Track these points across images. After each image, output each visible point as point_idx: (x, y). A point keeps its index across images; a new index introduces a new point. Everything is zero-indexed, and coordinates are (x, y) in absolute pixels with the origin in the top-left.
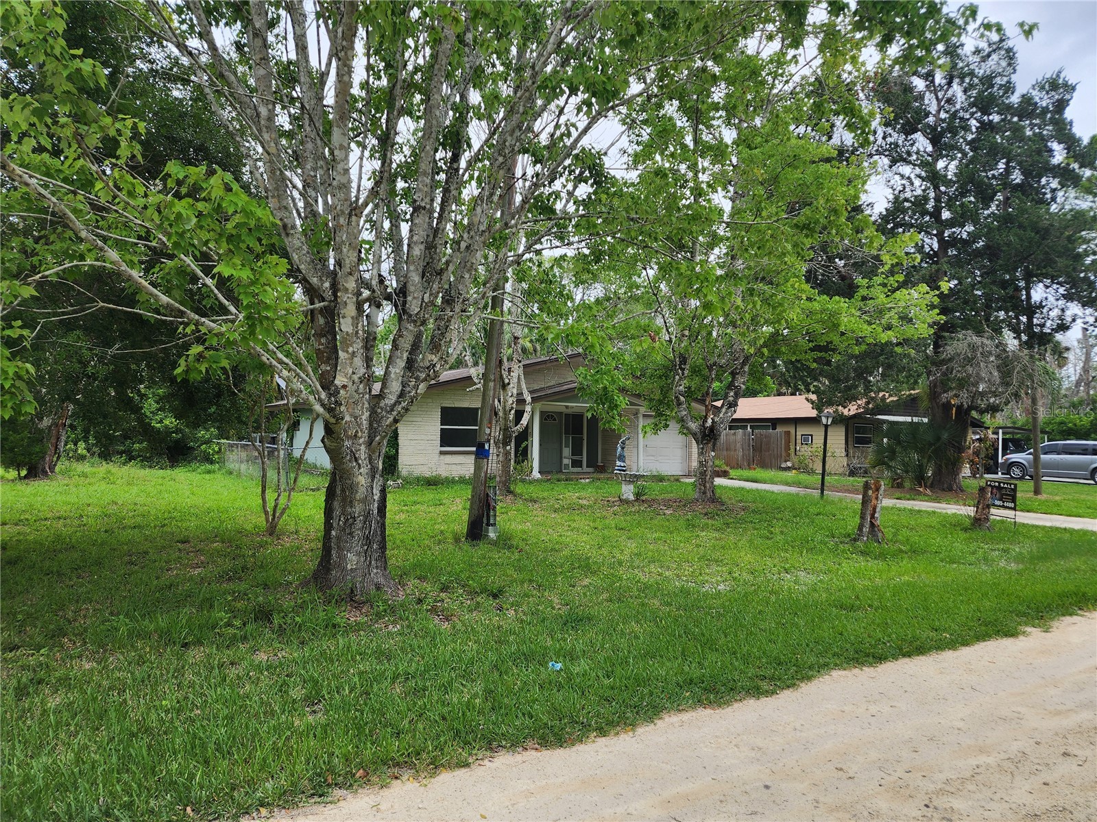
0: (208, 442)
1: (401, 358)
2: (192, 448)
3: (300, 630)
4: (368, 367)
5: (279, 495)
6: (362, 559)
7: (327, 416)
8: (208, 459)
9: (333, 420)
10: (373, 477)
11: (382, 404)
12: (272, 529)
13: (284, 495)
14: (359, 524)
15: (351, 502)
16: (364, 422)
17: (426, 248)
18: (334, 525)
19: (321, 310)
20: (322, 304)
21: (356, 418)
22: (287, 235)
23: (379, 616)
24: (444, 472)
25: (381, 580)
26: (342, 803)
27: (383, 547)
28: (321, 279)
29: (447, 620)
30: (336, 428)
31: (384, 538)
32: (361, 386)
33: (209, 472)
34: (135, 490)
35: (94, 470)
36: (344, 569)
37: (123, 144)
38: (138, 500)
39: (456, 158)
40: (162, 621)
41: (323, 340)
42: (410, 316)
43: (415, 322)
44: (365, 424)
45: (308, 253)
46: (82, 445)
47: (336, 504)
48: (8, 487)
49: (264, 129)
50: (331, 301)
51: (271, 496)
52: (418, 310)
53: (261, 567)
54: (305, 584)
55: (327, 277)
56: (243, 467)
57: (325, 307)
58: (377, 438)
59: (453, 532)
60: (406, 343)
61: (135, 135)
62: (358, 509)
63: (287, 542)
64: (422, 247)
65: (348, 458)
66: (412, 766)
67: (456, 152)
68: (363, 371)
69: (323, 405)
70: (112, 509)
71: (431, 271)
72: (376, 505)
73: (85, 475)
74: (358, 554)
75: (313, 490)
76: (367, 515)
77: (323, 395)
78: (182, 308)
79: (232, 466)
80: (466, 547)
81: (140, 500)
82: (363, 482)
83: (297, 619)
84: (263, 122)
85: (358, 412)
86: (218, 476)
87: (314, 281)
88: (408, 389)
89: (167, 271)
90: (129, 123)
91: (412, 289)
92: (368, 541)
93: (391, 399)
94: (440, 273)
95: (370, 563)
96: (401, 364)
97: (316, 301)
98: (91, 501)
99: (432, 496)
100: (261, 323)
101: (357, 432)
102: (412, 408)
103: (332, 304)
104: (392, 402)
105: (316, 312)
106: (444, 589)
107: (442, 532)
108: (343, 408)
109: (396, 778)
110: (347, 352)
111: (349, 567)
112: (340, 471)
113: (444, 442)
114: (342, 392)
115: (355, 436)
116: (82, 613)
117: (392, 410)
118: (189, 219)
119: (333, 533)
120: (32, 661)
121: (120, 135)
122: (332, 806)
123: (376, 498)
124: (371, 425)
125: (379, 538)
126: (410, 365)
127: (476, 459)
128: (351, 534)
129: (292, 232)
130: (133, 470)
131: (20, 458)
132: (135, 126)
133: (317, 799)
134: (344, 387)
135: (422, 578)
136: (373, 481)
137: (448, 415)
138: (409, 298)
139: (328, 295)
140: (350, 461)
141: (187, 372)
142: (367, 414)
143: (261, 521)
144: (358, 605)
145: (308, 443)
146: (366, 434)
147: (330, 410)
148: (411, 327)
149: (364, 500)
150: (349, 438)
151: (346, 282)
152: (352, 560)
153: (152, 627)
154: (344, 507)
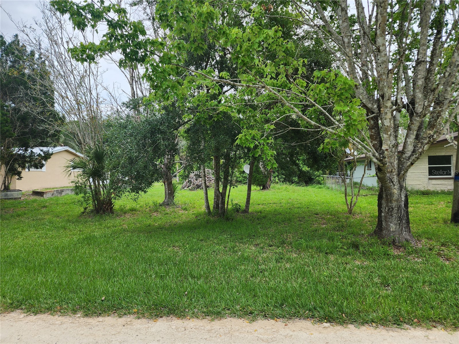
0: (319, 176)
1: (413, 134)
2: (313, 179)
3: (372, 254)
4: (396, 140)
5: (352, 198)
6: (398, 227)
7: (379, 163)
8: (319, 183)
9: (382, 165)
10: (401, 190)
11: (404, 156)
12: (350, 211)
13: (355, 197)
14: (395, 211)
15: (391, 201)
16: (396, 165)
17: (425, 80)
18: (383, 211)
19: (372, 118)
20: (373, 115)
21: (391, 163)
22: (357, 88)
23: (409, 254)
24: (431, 188)
25: (409, 237)
26: (409, 331)
27: (408, 222)
28: (373, 104)
29: (448, 260)
30: (383, 168)
31: (408, 218)
32: (393, 149)
33: (320, 188)
34: (296, 194)
35: (281, 187)
36: (389, 230)
37: (300, 69)
38: (297, 198)
39: (439, 32)
40: (317, 243)
41: (373, 131)
42: (417, 114)
43: (420, 116)
44: (396, 166)
45: (366, 94)
46: (277, 178)
47: (383, 202)
48: (258, 193)
49: (347, 47)
50: (377, 113)
51: (349, 198)
52: (421, 110)
53: (349, 226)
54: (370, 235)
55: (375, 103)
56: (334, 186)
57: (374, 117)
58: (402, 172)
59: (442, 218)
60: (415, 127)
61: (304, 65)
62: (394, 204)
63: (358, 217)
64: (423, 80)
65: (389, 181)
66: (442, 324)
67: (439, 29)
68: (394, 142)
69: (377, 159)
70: (290, 201)
71: (428, 90)
72: (403, 203)
73: (279, 189)
74: (396, 224)
75: (364, 196)
76: (399, 207)
77: (377, 154)
78: (319, 125)
79: (329, 185)
80: (452, 226)
81: (299, 198)
82: (396, 192)
83: (371, 250)
84: (346, 45)
85: (392, 161)
86: (324, 189)
87: (370, 106)
88: (417, 148)
89: (310, 112)
90: (302, 61)
91: (418, 101)
92: (400, 219)
93: (408, 154)
94: (434, 90)
95: (402, 229)
96: (413, 137)
97: (370, 114)
98: (283, 198)
99: (426, 200)
100: (352, 127)
101: (392, 169)
102: (421, 157)
103: (378, 114)
104: (409, 155)
105: (369, 119)
106: (443, 245)
107: (435, 218)
108: (386, 159)
109: (435, 327)
110: (388, 134)
111: (392, 230)
112: (385, 187)
113: (430, 174)
114: (386, 152)
115: (391, 171)
116: (289, 237)
117: (409, 159)
118: (324, 91)
119: (383, 214)
120: (277, 251)
121: (299, 66)
122: (405, 331)
123: (403, 199)
124: (398, 166)
125: (406, 218)
126: (417, 137)
127: (455, 182)
128: (391, 215)
129: (359, 87)
130: (294, 187)
131: (260, 183)
132: (304, 62)
133: (396, 326)
134: (387, 150)
135: (430, 239)
136: (401, 192)
137: (432, 160)
138: (417, 106)
139: (376, 111)
140: (389, 183)
141: (323, 149)
142: (396, 162)
143: (346, 208)
144: (398, 247)
145: (363, 175)
146: (396, 171)
147: (380, 161)
148: (418, 119)
149: (397, 200)
150: (388, 172)
151: (387, 103)
152: (393, 227)
153: (314, 245)
154: (387, 203)
